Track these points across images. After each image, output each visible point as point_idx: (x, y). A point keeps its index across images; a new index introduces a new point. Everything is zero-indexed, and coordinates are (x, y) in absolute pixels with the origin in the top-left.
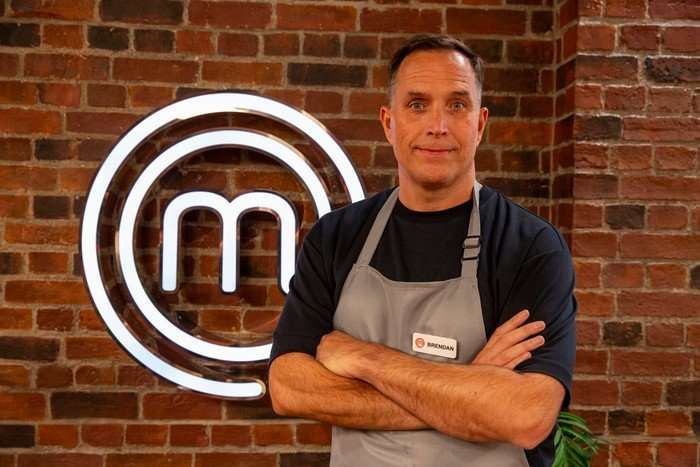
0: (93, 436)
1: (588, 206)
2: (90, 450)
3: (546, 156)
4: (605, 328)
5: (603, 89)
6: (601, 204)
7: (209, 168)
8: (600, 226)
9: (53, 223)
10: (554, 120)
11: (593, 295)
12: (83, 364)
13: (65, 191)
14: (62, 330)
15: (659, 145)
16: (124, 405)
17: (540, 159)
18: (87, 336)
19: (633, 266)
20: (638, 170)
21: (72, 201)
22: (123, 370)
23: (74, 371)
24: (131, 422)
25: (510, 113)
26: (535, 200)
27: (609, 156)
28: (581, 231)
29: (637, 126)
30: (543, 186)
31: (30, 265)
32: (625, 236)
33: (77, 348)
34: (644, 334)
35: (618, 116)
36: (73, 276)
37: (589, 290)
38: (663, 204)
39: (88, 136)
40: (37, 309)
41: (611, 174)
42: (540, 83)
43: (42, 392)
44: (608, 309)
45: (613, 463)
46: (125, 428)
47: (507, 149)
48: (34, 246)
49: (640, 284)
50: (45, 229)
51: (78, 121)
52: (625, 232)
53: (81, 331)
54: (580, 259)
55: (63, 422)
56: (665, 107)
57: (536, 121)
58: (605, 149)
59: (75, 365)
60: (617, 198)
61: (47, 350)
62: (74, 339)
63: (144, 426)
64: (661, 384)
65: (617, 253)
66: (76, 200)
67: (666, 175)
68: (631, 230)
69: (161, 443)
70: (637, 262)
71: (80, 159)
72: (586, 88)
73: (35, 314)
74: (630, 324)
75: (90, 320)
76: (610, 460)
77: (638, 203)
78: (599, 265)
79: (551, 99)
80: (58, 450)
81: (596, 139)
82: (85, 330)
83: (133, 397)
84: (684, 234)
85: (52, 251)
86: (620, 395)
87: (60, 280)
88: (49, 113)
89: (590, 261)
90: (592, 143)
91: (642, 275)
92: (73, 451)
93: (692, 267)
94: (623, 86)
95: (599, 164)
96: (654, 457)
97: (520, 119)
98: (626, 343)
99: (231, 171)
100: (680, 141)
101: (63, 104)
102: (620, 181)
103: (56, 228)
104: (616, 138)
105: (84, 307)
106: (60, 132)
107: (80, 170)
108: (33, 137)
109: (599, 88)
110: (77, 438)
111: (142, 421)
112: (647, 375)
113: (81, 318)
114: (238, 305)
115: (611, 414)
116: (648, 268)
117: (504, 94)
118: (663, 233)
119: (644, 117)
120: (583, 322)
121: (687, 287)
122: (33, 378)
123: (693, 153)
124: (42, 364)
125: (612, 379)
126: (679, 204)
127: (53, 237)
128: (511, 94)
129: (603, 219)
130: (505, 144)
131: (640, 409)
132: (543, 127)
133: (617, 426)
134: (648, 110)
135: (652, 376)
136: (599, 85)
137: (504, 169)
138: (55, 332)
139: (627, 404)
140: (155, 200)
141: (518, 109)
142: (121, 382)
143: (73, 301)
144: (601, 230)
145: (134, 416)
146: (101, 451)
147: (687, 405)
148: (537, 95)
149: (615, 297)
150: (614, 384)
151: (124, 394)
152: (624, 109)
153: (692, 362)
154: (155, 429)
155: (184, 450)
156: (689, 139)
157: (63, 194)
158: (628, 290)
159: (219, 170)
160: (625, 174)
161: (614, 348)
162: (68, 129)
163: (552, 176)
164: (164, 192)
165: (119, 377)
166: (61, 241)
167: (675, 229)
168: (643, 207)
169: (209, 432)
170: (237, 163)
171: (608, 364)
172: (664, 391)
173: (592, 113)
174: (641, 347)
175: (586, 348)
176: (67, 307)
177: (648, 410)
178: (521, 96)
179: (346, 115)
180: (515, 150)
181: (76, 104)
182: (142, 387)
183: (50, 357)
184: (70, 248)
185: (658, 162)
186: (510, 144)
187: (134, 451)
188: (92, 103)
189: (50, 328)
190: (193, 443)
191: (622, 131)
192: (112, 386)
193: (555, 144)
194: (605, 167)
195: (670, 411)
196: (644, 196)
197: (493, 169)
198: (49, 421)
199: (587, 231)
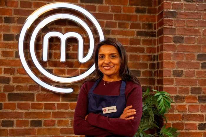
0: (20, 107)
1: (168, 36)
2: (20, 111)
3: (155, 25)
4: (173, 71)
5: (171, 3)
6: (171, 36)
7: (57, 26)
8: (171, 42)
9: (9, 42)
10: (157, 14)
11: (169, 62)
12: (18, 85)
13: (13, 33)
14: (11, 74)
15: (187, 20)
16: (30, 97)
17: (153, 26)
18: (19, 76)
19: (181, 54)
20: (182, 26)
21: (15, 35)
22: (30, 86)
23: (15, 87)
24: (32, 102)
25: (145, 12)
26: (152, 37)
27: (173, 23)
28: (166, 44)
29: (181, 14)
30: (154, 34)
31: (2, 55)
32: (178, 45)
33: (16, 80)
34: (184, 73)
35: (176, 11)
36: (15, 58)
37: (168, 61)
38: (189, 36)
39: (20, 16)
40: (4, 68)
41: (174, 27)
42: (153, 4)
43: (5, 93)
44: (174, 66)
45: (176, 110)
46: (30, 104)
47: (144, 23)
48: (3, 49)
49: (183, 59)
50: (7, 44)
51: (17, 12)
52: (178, 44)
53: (17, 75)
54: (166, 52)
55: (11, 102)
56: (189, 9)
57: (152, 15)
58: (172, 20)
59: (15, 85)
60: (176, 34)
61: (7, 80)
62: (15, 77)
63: (36, 103)
64: (189, 88)
65: (176, 50)
66: (16, 36)
67: (189, 28)
68: (180, 44)
69: (42, 109)
70: (182, 53)
71: (18, 23)
72: (167, 3)
73: (3, 69)
74: (180, 71)
75: (20, 71)
76: (175, 110)
77: (181, 36)
78: (171, 53)
79: (156, 9)
80: (10, 111)
81: (170, 18)
82: (19, 74)
83: (33, 95)
84: (195, 45)
85: (8, 50)
86: (178, 91)
87: (11, 59)
88: (8, 9)
89: (169, 52)
90: (169, 19)
91: (183, 56)
92: (14, 111)
93: (197, 54)
94: (177, 2)
95: (170, 25)
96: (188, 109)
97: (147, 14)
98: (179, 76)
99: (63, 28)
100: (193, 18)
101: (13, 7)
102: (177, 30)
103: (10, 43)
104: (175, 17)
105: (18, 67)
106: (12, 15)
107: (18, 27)
108: (3, 16)
109: (170, 3)
110: (15, 107)
111: (36, 102)
112: (185, 85)
113: (17, 71)
114: (65, 67)
115: (175, 97)
116: (185, 54)
117: (143, 7)
118: (189, 45)
119: (183, 11)
120: (167, 70)
121: (196, 60)
122: (2, 89)
123: (197, 22)
124: (5, 85)
125: (175, 86)
126: (193, 36)
127: (9, 46)
128: (145, 7)
129: (172, 41)
130: (143, 21)
131: (183, 95)
132: (154, 17)
133: (177, 100)
134: (184, 10)
135: (186, 86)
136: (170, 2)
137: (143, 28)
138: (9, 75)
139: (179, 94)
140: (40, 36)
141: (147, 11)
142: (29, 90)
143: (15, 66)
144: (171, 44)
145: (33, 100)
146: (23, 111)
147: (196, 94)
148: (152, 7)
149: (176, 63)
150: (176, 88)
151: (30, 94)
152: (177, 9)
153: (198, 82)
154: (40, 104)
155: (48, 111)
156: (196, 18)
157: (12, 34)
158: (179, 61)
159: (60, 27)
160: (178, 27)
161: (176, 77)
162: (14, 14)
163: (157, 31)
164: (43, 34)
165: (29, 89)
166: (11, 47)
167: (192, 43)
168: (183, 37)
169: (56, 105)
170: (65, 25)
171: (174, 82)
172: (190, 90)
173: (168, 10)
174: (183, 77)
175: (168, 77)
176: (13, 67)
177: (186, 95)
178: (147, 7)
179: (97, 12)
180: (146, 23)
181: (17, 6)
182: (36, 92)
183: (8, 83)
184: (14, 50)
185: (187, 24)
186: (144, 21)
187: (33, 111)
188: (22, 6)
189: (8, 74)
190: (51, 109)
191: (177, 15)
192: (27, 91)
193: (157, 21)
194: (172, 25)
195: (192, 96)
196: (183, 34)
197: (140, 28)
198: (7, 102)
199: (167, 44)
